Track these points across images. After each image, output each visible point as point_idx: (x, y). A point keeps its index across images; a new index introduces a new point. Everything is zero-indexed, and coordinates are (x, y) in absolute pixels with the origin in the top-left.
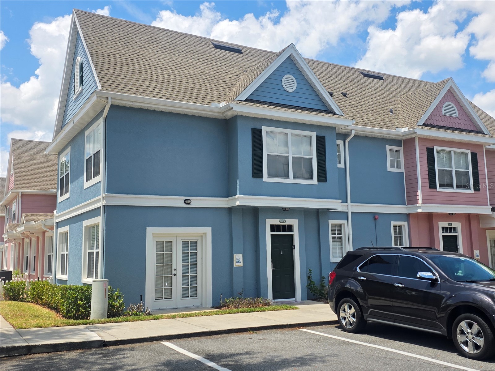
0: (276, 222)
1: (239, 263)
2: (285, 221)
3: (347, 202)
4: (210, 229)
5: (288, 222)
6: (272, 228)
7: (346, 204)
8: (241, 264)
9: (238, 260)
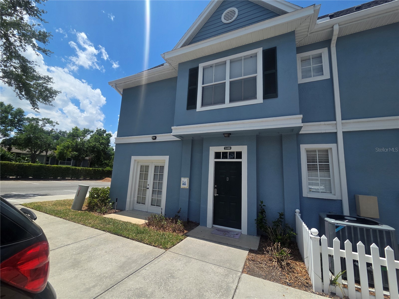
0: (221, 149)
1: (185, 185)
2: (231, 148)
3: (335, 120)
4: (168, 157)
5: (235, 149)
6: (217, 155)
7: (334, 122)
8: (187, 186)
9: (184, 183)
